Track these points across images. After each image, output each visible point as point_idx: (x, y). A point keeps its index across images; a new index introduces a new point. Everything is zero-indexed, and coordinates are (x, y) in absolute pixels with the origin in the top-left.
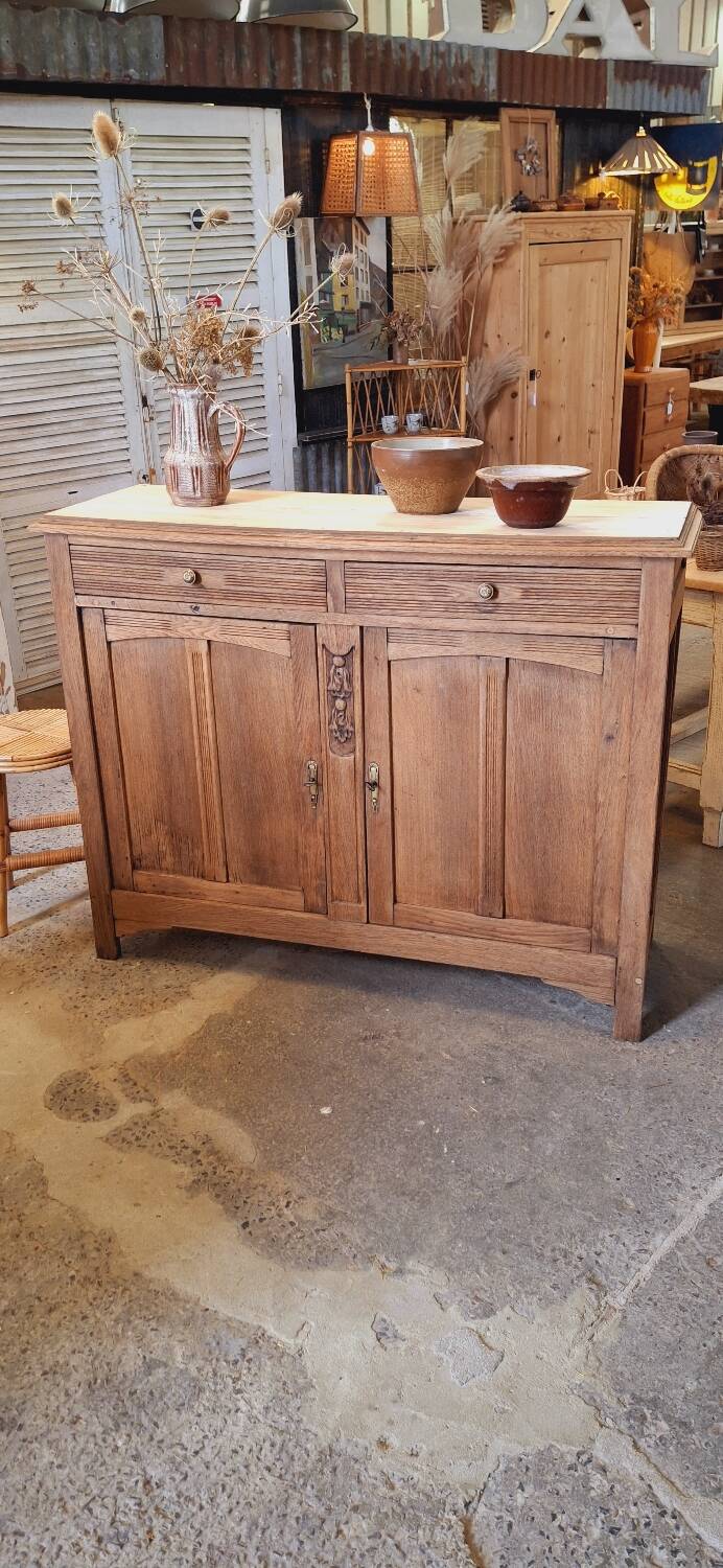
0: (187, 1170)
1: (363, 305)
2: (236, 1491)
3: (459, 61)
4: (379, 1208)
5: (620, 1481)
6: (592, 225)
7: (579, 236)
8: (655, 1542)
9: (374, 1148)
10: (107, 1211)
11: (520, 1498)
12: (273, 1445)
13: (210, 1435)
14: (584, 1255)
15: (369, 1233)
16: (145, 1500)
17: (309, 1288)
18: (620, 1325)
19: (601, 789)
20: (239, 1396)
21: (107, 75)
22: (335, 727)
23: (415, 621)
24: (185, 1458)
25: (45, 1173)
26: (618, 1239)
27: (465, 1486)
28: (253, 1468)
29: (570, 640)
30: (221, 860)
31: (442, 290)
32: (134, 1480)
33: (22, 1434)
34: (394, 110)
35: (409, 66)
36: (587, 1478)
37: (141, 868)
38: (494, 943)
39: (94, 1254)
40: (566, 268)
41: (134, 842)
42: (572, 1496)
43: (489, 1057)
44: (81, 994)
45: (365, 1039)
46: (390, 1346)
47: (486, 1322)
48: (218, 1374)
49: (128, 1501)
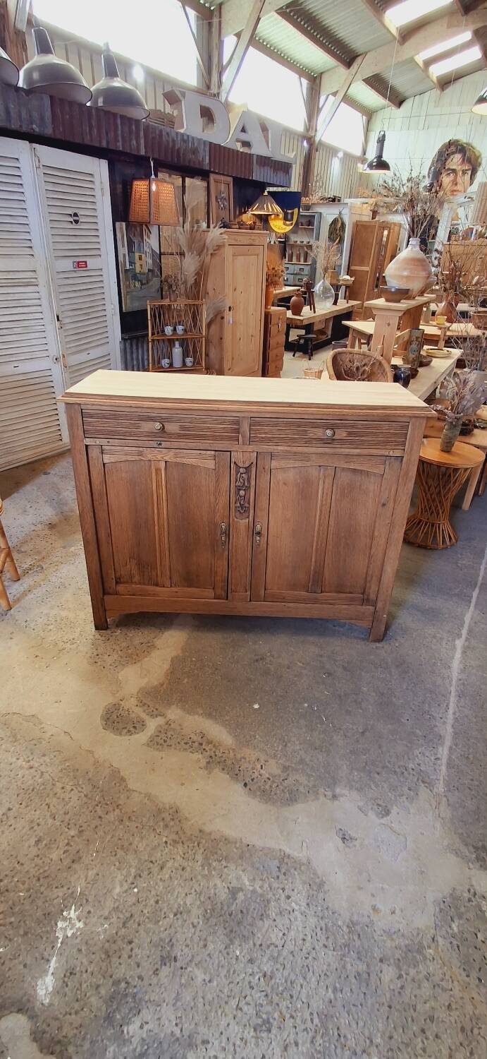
0: (200, 756)
1: (149, 270)
2: (316, 968)
3: (193, 146)
4: (307, 760)
6: (253, 238)
7: (248, 243)
9: (289, 724)
10: (168, 793)
11: (454, 926)
12: (321, 929)
13: (286, 932)
14: (414, 767)
15: (310, 776)
16: (269, 990)
17: (295, 818)
18: (449, 805)
19: (376, 529)
20: (290, 900)
21: (21, 126)
22: (239, 505)
23: (289, 448)
24: (279, 952)
25: (122, 774)
26: (424, 754)
27: (427, 928)
28: (318, 948)
29: (369, 457)
31: (190, 264)
32: (257, 977)
33: (178, 964)
34: (160, 169)
35: (171, 145)
36: (480, 906)
37: (121, 583)
38: (316, 605)
39: (172, 823)
40: (244, 258)
41: (117, 570)
43: (320, 661)
44: (95, 654)
45: (257, 660)
46: (351, 845)
47: (389, 818)
48: (273, 888)
49: (259, 994)
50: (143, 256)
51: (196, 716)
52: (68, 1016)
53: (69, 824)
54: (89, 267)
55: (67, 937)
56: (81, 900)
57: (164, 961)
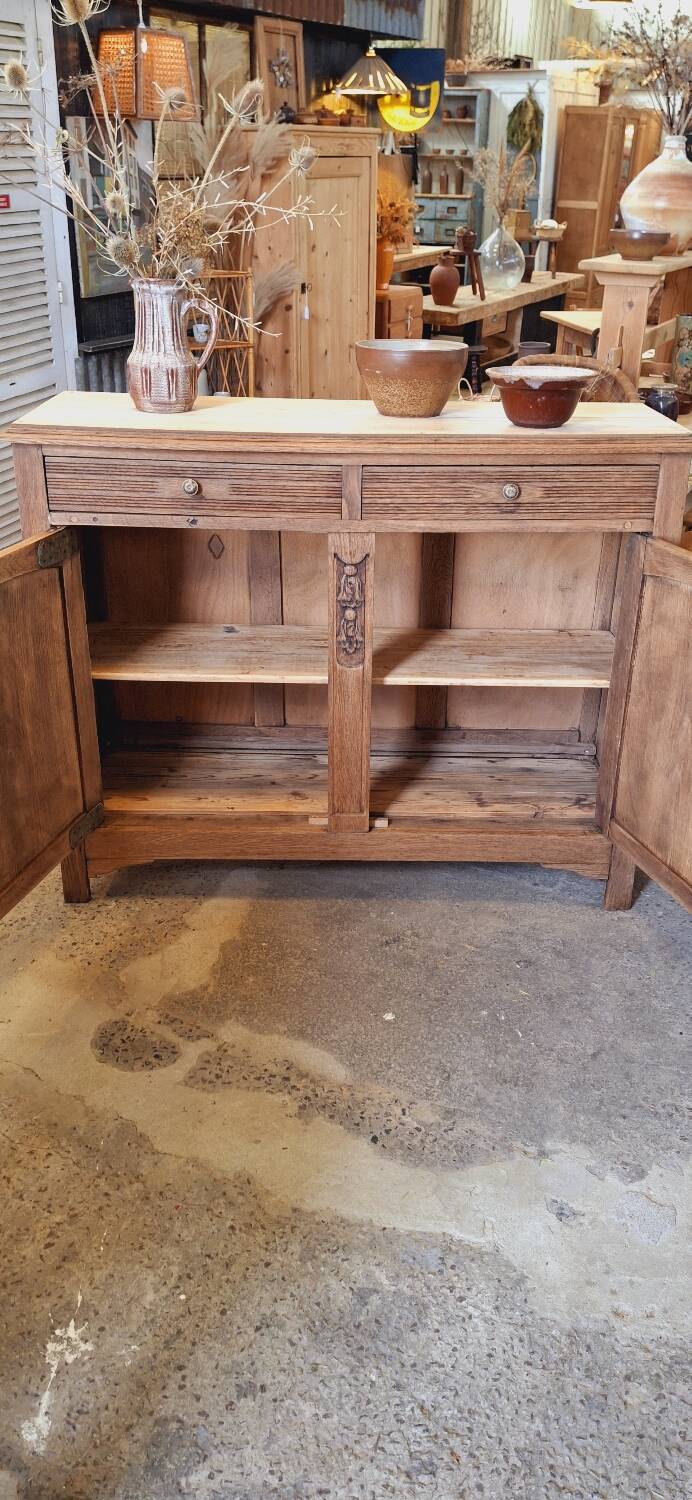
0: (287, 1098)
2: (511, 1393)
4: (490, 1099)
6: (347, 141)
7: (338, 152)
9: (454, 1044)
10: (230, 1156)
12: (521, 1341)
13: (458, 1347)
15: (493, 1124)
16: (431, 1426)
17: (469, 1187)
20: (464, 1303)
22: (344, 638)
23: (434, 525)
24: (446, 1374)
25: (140, 1129)
28: (515, 1367)
32: (408, 1409)
33: (269, 1395)
39: (241, 1199)
40: (326, 182)
43: (509, 943)
44: (69, 942)
45: (387, 943)
46: (574, 1223)
47: (643, 1182)
48: (432, 1287)
49: (414, 1430)
51: (276, 1037)
52: (80, 1468)
53: (49, 1206)
54: (14, 205)
55: (66, 1364)
56: (85, 1314)
57: (242, 1392)
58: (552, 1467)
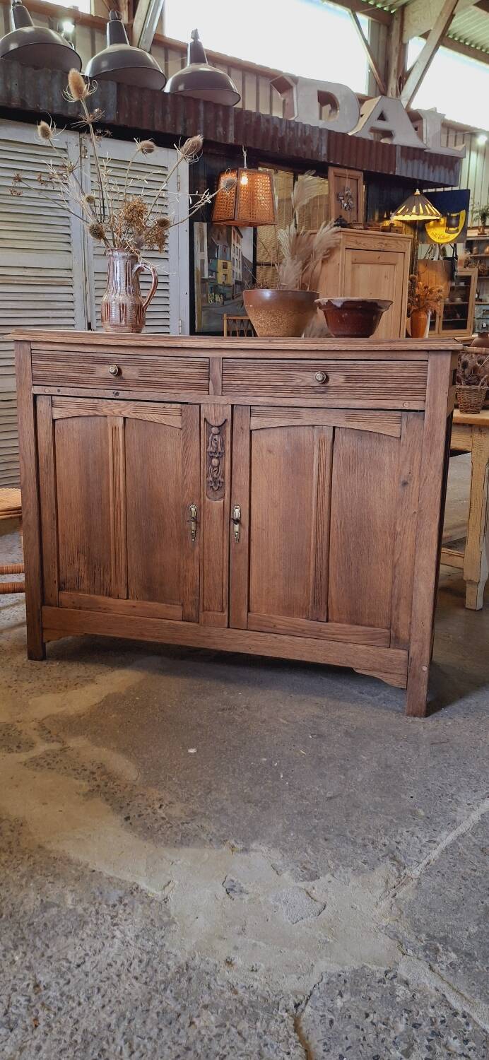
0: (84, 783)
1: (237, 282)
2: (109, 993)
3: (304, 134)
4: (230, 811)
5: (420, 991)
6: (386, 242)
7: (377, 247)
8: (450, 1034)
9: (228, 774)
10: (21, 807)
11: (339, 1002)
12: (140, 961)
13: (90, 953)
14: (387, 843)
15: (222, 826)
16: (34, 997)
17: (174, 859)
18: (416, 888)
19: (398, 521)
20: (115, 928)
22: (211, 479)
24: (69, 968)
26: (413, 834)
27: (295, 993)
28: (123, 977)
29: (378, 413)
30: (124, 583)
31: (289, 273)
36: (393, 989)
37: (65, 589)
38: (320, 641)
40: (369, 267)
41: (61, 569)
42: (381, 1001)
43: (315, 722)
45: (223, 710)
46: (237, 897)
47: (312, 883)
48: (100, 913)
49: (19, 998)
50: (229, 264)
51: (104, 749)
58: (103, 1050)
